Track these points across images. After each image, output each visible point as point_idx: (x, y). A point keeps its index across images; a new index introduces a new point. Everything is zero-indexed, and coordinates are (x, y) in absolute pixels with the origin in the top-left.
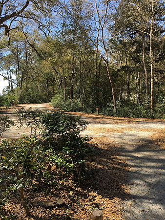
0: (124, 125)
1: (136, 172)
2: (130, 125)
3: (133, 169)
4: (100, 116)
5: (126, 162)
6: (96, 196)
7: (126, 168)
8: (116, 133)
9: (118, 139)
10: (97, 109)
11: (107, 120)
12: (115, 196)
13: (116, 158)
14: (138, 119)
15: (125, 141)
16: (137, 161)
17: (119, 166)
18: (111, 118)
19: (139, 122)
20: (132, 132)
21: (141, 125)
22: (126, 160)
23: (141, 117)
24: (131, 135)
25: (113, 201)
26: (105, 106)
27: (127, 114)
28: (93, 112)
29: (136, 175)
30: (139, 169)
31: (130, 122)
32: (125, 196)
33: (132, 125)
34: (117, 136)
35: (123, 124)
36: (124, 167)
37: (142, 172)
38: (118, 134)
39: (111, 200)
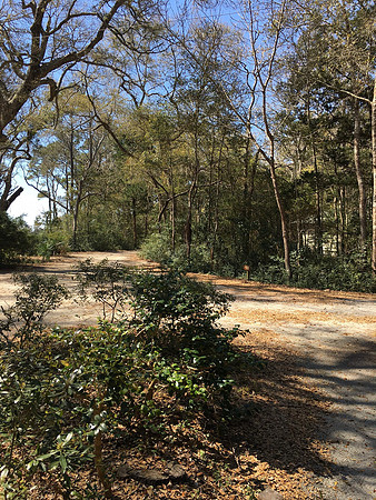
0: (311, 305)
1: (344, 415)
2: (325, 306)
3: (335, 406)
4: (252, 284)
5: (319, 390)
6: (256, 465)
7: (322, 404)
8: (292, 324)
9: (299, 338)
10: (247, 268)
11: (269, 293)
12: (300, 466)
13: (296, 381)
14: (341, 294)
15: (315, 344)
16: (344, 389)
17: (304, 400)
18: (278, 288)
19: (344, 301)
20: (329, 324)
21: (350, 307)
22: (318, 385)
23: (348, 289)
24: (329, 330)
25: (296, 476)
26: (264, 263)
27: (315, 282)
28: (236, 275)
29: (346, 421)
30: (352, 407)
31: (323, 300)
32: (322, 468)
33: (329, 307)
34: (295, 332)
35: (306, 305)
36: (316, 403)
37: (359, 416)
38: (298, 325)
39: (291, 473)
